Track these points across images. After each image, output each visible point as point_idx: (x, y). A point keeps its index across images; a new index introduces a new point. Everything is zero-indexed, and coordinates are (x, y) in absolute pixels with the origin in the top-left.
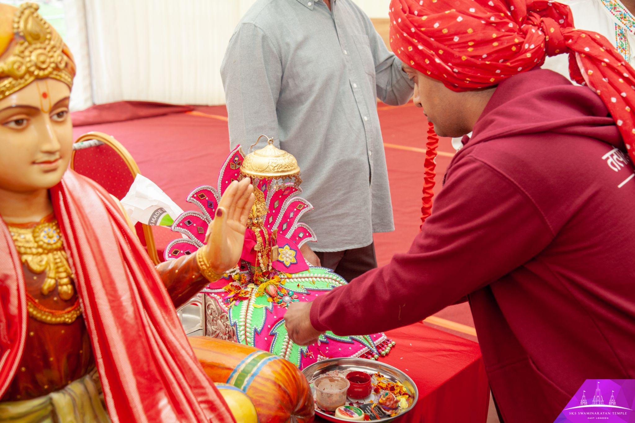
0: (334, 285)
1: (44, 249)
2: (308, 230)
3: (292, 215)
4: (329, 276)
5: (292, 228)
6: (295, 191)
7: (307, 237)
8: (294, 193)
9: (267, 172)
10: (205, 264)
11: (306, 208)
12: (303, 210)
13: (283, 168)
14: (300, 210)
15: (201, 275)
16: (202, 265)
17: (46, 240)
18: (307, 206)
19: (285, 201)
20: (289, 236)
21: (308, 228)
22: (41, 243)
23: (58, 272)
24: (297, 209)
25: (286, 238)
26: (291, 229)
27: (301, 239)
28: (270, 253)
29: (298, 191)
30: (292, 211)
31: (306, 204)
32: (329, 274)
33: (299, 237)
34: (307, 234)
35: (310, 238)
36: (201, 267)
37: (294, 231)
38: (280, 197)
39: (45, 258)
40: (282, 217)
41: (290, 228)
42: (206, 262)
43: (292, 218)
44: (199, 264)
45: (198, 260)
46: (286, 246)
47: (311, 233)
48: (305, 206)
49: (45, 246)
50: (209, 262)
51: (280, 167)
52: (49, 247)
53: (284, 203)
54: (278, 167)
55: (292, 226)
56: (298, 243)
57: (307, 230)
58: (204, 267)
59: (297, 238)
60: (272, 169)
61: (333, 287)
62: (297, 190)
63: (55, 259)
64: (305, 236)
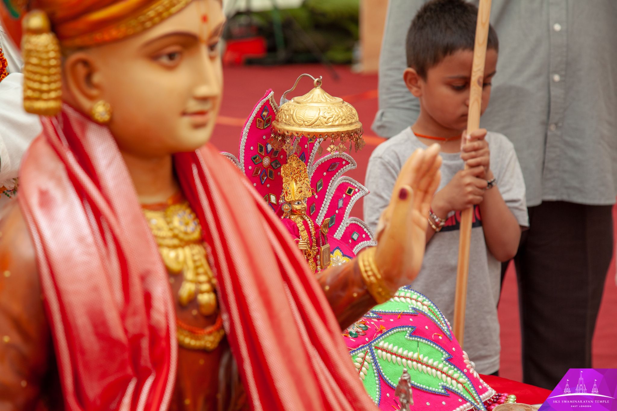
0: (415, 307)
1: (181, 240)
2: (365, 230)
3: (341, 204)
4: (405, 294)
5: (342, 223)
6: (345, 165)
7: (363, 240)
8: (344, 167)
9: (317, 126)
10: (374, 275)
11: (358, 193)
12: (354, 196)
13: (341, 120)
14: (350, 197)
15: (367, 292)
16: (369, 276)
17: (183, 228)
18: (359, 190)
19: (331, 181)
20: (338, 235)
21: (364, 226)
22: (176, 232)
23: (197, 274)
24: (346, 194)
25: (335, 239)
26: (340, 226)
27: (355, 243)
28: (318, 256)
29: (350, 165)
30: (341, 197)
31: (357, 188)
32: (404, 291)
33: (353, 240)
34: (364, 236)
35: (368, 241)
36: (367, 279)
37: (345, 228)
38: (325, 174)
39: (180, 252)
40: (327, 207)
41: (340, 224)
42: (376, 271)
43: (341, 208)
44: (365, 275)
45: (362, 269)
46: (337, 250)
47: (369, 234)
48: (357, 190)
49: (182, 236)
50: (382, 272)
51: (337, 118)
52: (186, 238)
53: (330, 184)
54: (332, 118)
55: (341, 221)
56: (352, 248)
57: (363, 230)
58: (372, 279)
59: (350, 241)
60: (324, 123)
61: (413, 309)
62: (349, 163)
63: (193, 255)
64: (360, 239)
